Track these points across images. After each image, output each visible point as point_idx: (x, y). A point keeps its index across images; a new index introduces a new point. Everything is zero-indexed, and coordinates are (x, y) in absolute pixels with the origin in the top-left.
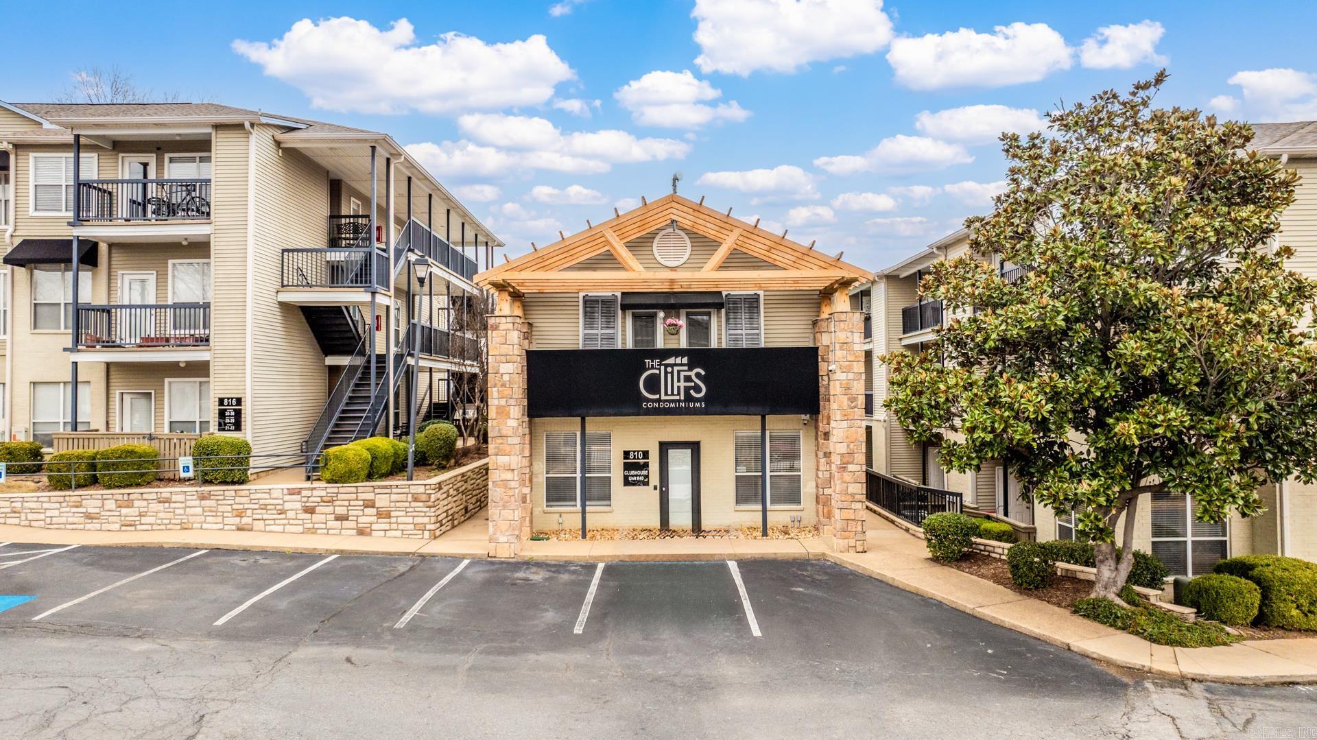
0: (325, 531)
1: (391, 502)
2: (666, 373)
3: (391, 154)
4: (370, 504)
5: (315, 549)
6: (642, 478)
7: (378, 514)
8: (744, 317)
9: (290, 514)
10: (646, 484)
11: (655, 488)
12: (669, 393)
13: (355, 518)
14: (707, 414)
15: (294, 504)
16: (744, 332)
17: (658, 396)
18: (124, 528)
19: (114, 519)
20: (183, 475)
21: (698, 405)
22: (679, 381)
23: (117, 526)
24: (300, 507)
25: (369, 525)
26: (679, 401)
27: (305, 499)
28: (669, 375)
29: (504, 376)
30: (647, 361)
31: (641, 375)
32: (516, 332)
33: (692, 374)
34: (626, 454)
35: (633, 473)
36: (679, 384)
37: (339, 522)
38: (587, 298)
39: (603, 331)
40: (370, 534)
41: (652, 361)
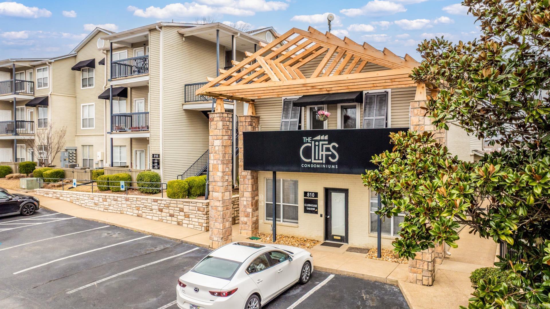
0: (166, 221)
1: (189, 210)
2: (315, 146)
3: (234, 33)
4: (182, 210)
5: (144, 231)
6: (314, 209)
7: (185, 216)
8: (375, 107)
9: (154, 211)
10: (316, 213)
11: (321, 216)
12: (317, 158)
13: (176, 216)
14: (339, 173)
15: (155, 207)
16: (374, 118)
17: (310, 160)
18: (105, 210)
19: (102, 206)
20: (122, 189)
21: (333, 167)
22: (322, 151)
23: (102, 209)
24: (157, 208)
25: (181, 220)
26: (322, 164)
27: (159, 205)
28: (317, 147)
29: (216, 147)
30: (304, 138)
31: (301, 146)
32: (221, 122)
33: (330, 146)
34: (306, 193)
35: (309, 205)
36: (322, 153)
37: (171, 217)
38: (286, 100)
39: (292, 120)
40: (182, 225)
41: (307, 138)
